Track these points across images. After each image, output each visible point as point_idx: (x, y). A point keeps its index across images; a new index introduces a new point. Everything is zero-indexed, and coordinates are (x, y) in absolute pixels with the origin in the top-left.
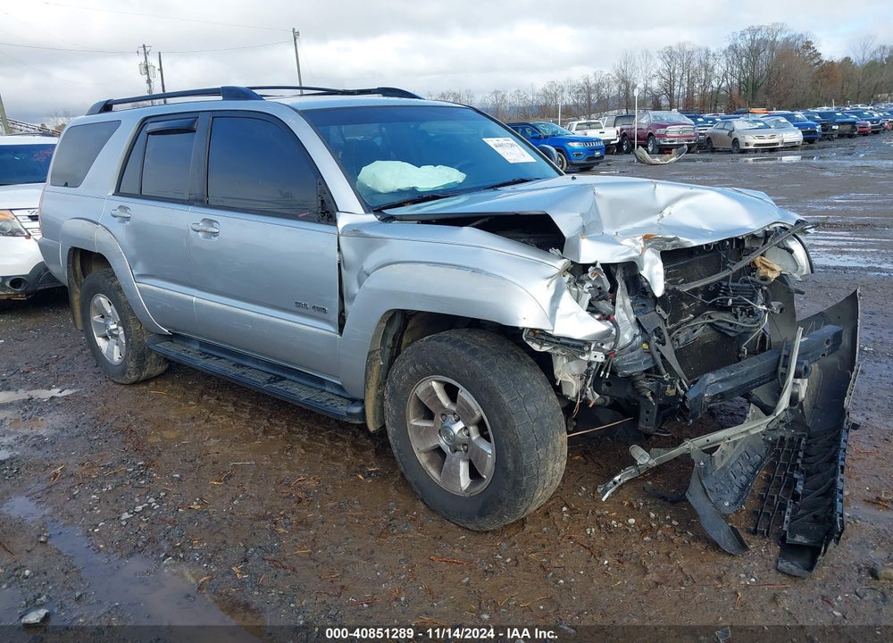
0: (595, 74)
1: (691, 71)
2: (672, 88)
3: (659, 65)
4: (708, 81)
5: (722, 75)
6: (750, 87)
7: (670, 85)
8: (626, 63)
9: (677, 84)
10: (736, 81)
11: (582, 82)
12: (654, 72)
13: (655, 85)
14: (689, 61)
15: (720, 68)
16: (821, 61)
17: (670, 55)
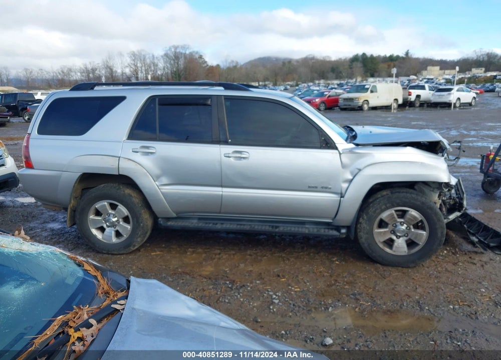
0: (90, 63)
1: (146, 66)
2: (137, 74)
3: (128, 60)
4: (155, 71)
5: (162, 68)
6: (177, 76)
7: (136, 72)
8: (109, 58)
9: (140, 72)
10: (170, 72)
11: (82, 67)
12: (126, 64)
13: (128, 71)
14: (144, 59)
15: (161, 65)
16: (208, 65)
17: (135, 56)
